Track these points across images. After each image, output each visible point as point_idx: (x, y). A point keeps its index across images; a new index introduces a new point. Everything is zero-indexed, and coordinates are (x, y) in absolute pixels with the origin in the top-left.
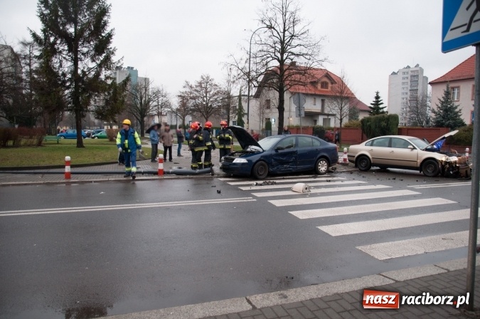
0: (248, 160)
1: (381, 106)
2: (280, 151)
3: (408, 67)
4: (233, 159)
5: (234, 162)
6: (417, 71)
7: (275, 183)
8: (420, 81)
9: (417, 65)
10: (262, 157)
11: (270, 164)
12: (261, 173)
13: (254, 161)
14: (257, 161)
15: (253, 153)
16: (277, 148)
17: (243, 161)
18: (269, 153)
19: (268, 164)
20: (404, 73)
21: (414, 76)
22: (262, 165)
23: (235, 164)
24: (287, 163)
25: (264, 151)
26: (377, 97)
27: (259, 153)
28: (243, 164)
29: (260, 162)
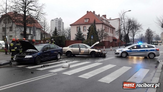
0: (32, 56)
1: (57, 32)
2: (44, 51)
3: (57, 18)
4: (25, 56)
5: (25, 57)
6: (60, 20)
9: (60, 18)
10: (38, 54)
12: (38, 62)
13: (35, 56)
14: (37, 56)
17: (30, 56)
19: (40, 57)
21: (59, 22)
22: (38, 58)
23: (27, 58)
24: (47, 56)
25: (38, 51)
27: (36, 52)
28: (30, 58)
29: (38, 57)
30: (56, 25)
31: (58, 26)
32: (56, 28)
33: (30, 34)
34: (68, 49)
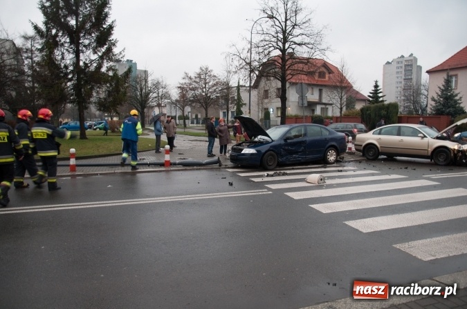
0: (257, 151)
1: (380, 95)
2: (289, 141)
3: (403, 57)
4: (242, 150)
5: (243, 152)
6: (411, 60)
7: (287, 174)
8: (414, 70)
9: (411, 55)
10: (271, 147)
11: (279, 154)
12: (270, 164)
13: (263, 151)
14: (266, 152)
15: (261, 143)
16: (286, 138)
17: (252, 151)
18: (279, 143)
19: (277, 154)
20: (398, 63)
21: (408, 65)
22: (271, 155)
23: (244, 154)
24: (296, 153)
25: (273, 141)
26: (376, 86)
27: (267, 142)
28: (252, 154)
29: (269, 152)
30: (398, 75)
31: (403, 77)
32: (376, 82)
33: (320, 103)
34: (368, 139)
